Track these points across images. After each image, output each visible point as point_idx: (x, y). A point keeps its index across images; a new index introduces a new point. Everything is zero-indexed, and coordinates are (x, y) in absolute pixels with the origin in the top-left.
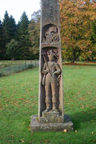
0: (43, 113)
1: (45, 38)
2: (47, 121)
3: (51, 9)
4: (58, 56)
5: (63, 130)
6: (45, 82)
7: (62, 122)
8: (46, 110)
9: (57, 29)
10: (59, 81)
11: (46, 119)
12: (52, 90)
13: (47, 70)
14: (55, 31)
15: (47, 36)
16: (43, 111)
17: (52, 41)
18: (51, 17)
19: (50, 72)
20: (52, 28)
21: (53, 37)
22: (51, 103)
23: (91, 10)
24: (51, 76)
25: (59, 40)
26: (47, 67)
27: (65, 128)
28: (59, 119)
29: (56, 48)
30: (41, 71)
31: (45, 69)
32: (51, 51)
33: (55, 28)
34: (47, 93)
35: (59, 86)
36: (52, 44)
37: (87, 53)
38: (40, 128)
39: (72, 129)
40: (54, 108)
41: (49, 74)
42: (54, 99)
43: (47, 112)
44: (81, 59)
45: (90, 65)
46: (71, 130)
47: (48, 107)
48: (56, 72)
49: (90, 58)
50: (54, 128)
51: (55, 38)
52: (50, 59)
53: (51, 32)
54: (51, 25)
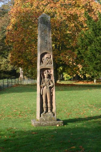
0: (42, 115)
1: (43, 62)
2: (45, 120)
3: (46, 42)
4: (51, 75)
5: (56, 125)
6: (43, 93)
7: (55, 121)
8: (44, 113)
9: (50, 56)
10: (52, 92)
11: (44, 118)
12: (48, 99)
13: (44, 84)
14: (49, 57)
15: (43, 61)
16: (42, 113)
17: (47, 64)
18: (46, 47)
19: (46, 85)
20: (47, 55)
21: (48, 61)
22: (47, 108)
23: (79, 6)
24: (47, 88)
25: (52, 64)
26: (44, 82)
27: (58, 124)
28: (53, 118)
29: (50, 69)
30: (40, 85)
31: (43, 84)
32: (46, 71)
33: (49, 55)
34: (44, 101)
35: (52, 95)
36: (47, 66)
37: (74, 69)
38: (40, 124)
39: (63, 124)
40: (49, 111)
41: (45, 87)
42: (49, 105)
43: (45, 114)
44: (67, 78)
45: (80, 86)
46: (61, 125)
47: (45, 111)
48: (50, 86)
49: (80, 76)
50: (50, 124)
51: (49, 62)
52: (46, 77)
53: (46, 58)
54: (46, 53)
